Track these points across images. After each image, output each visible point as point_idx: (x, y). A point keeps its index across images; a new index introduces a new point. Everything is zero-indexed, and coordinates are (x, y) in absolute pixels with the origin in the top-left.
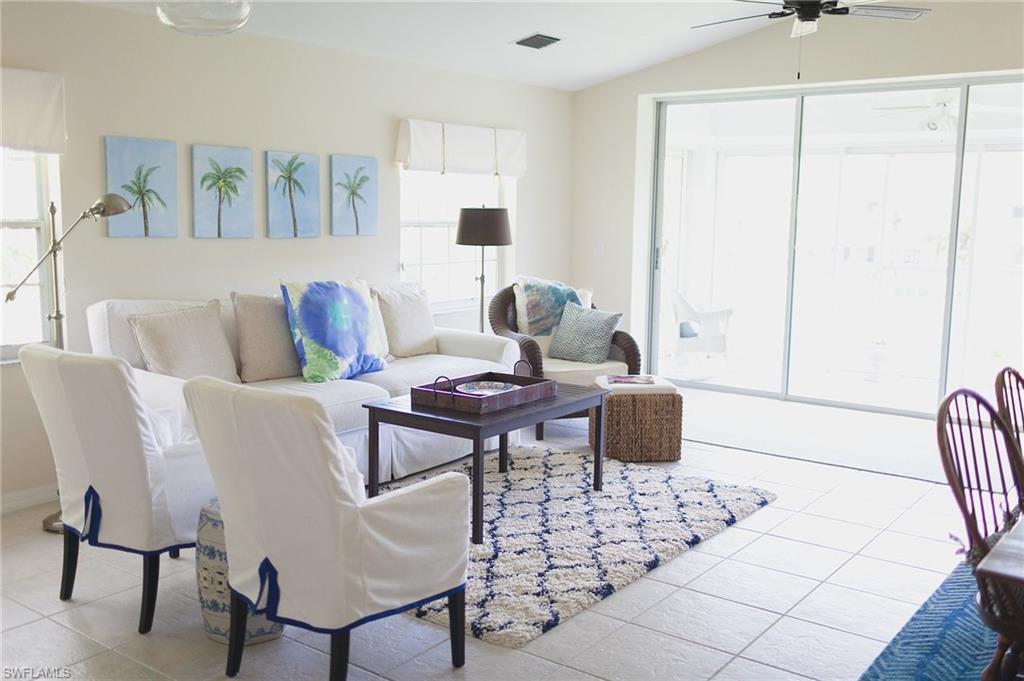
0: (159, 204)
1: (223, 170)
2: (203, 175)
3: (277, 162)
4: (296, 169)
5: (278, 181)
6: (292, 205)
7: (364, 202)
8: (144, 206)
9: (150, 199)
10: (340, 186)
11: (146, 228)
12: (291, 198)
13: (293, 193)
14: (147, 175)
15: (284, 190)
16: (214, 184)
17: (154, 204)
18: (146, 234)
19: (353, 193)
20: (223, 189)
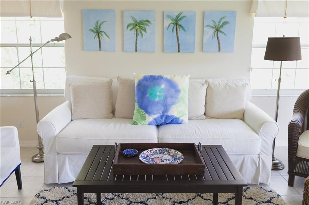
0: (107, 37)
1: (138, 21)
2: (128, 24)
3: (169, 17)
4: (180, 19)
5: (169, 25)
6: (178, 37)
7: (225, 35)
8: (99, 38)
9: (102, 35)
10: (209, 27)
11: (100, 47)
12: (177, 34)
13: (178, 31)
14: (100, 25)
15: (173, 29)
16: (134, 28)
17: (103, 37)
18: (100, 50)
19: (218, 30)
20: (138, 30)
